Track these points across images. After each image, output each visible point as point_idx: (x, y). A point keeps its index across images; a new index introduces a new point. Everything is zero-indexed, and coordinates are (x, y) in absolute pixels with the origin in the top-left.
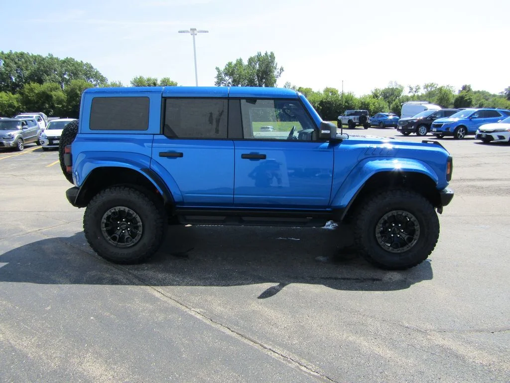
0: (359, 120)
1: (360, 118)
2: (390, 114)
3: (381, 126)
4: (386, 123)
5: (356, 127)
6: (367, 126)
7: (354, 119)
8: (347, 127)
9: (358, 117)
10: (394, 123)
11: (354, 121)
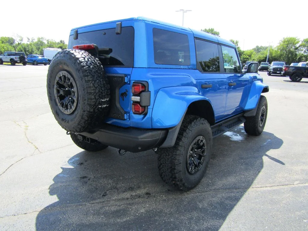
0: (20, 59)
1: (20, 57)
2: (40, 56)
3: (35, 63)
4: (39, 62)
5: (16, 64)
6: (25, 64)
7: (16, 58)
8: (10, 64)
9: (19, 56)
10: (44, 62)
11: (15, 60)
